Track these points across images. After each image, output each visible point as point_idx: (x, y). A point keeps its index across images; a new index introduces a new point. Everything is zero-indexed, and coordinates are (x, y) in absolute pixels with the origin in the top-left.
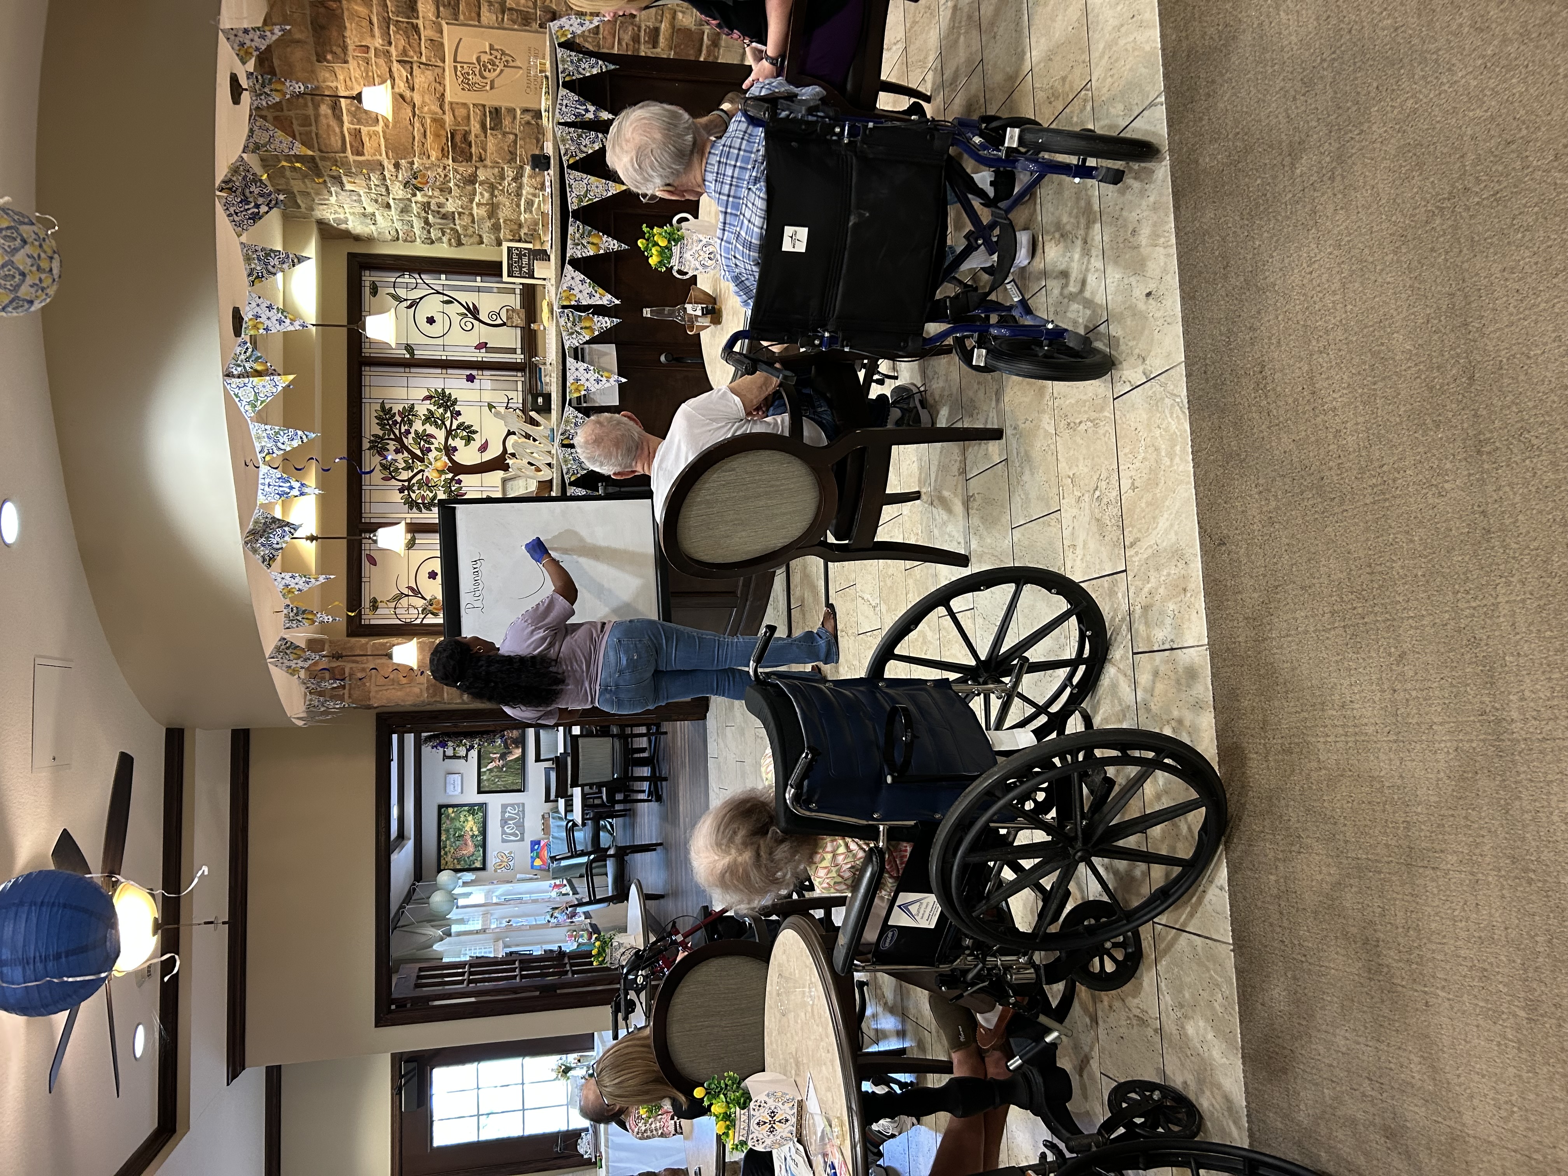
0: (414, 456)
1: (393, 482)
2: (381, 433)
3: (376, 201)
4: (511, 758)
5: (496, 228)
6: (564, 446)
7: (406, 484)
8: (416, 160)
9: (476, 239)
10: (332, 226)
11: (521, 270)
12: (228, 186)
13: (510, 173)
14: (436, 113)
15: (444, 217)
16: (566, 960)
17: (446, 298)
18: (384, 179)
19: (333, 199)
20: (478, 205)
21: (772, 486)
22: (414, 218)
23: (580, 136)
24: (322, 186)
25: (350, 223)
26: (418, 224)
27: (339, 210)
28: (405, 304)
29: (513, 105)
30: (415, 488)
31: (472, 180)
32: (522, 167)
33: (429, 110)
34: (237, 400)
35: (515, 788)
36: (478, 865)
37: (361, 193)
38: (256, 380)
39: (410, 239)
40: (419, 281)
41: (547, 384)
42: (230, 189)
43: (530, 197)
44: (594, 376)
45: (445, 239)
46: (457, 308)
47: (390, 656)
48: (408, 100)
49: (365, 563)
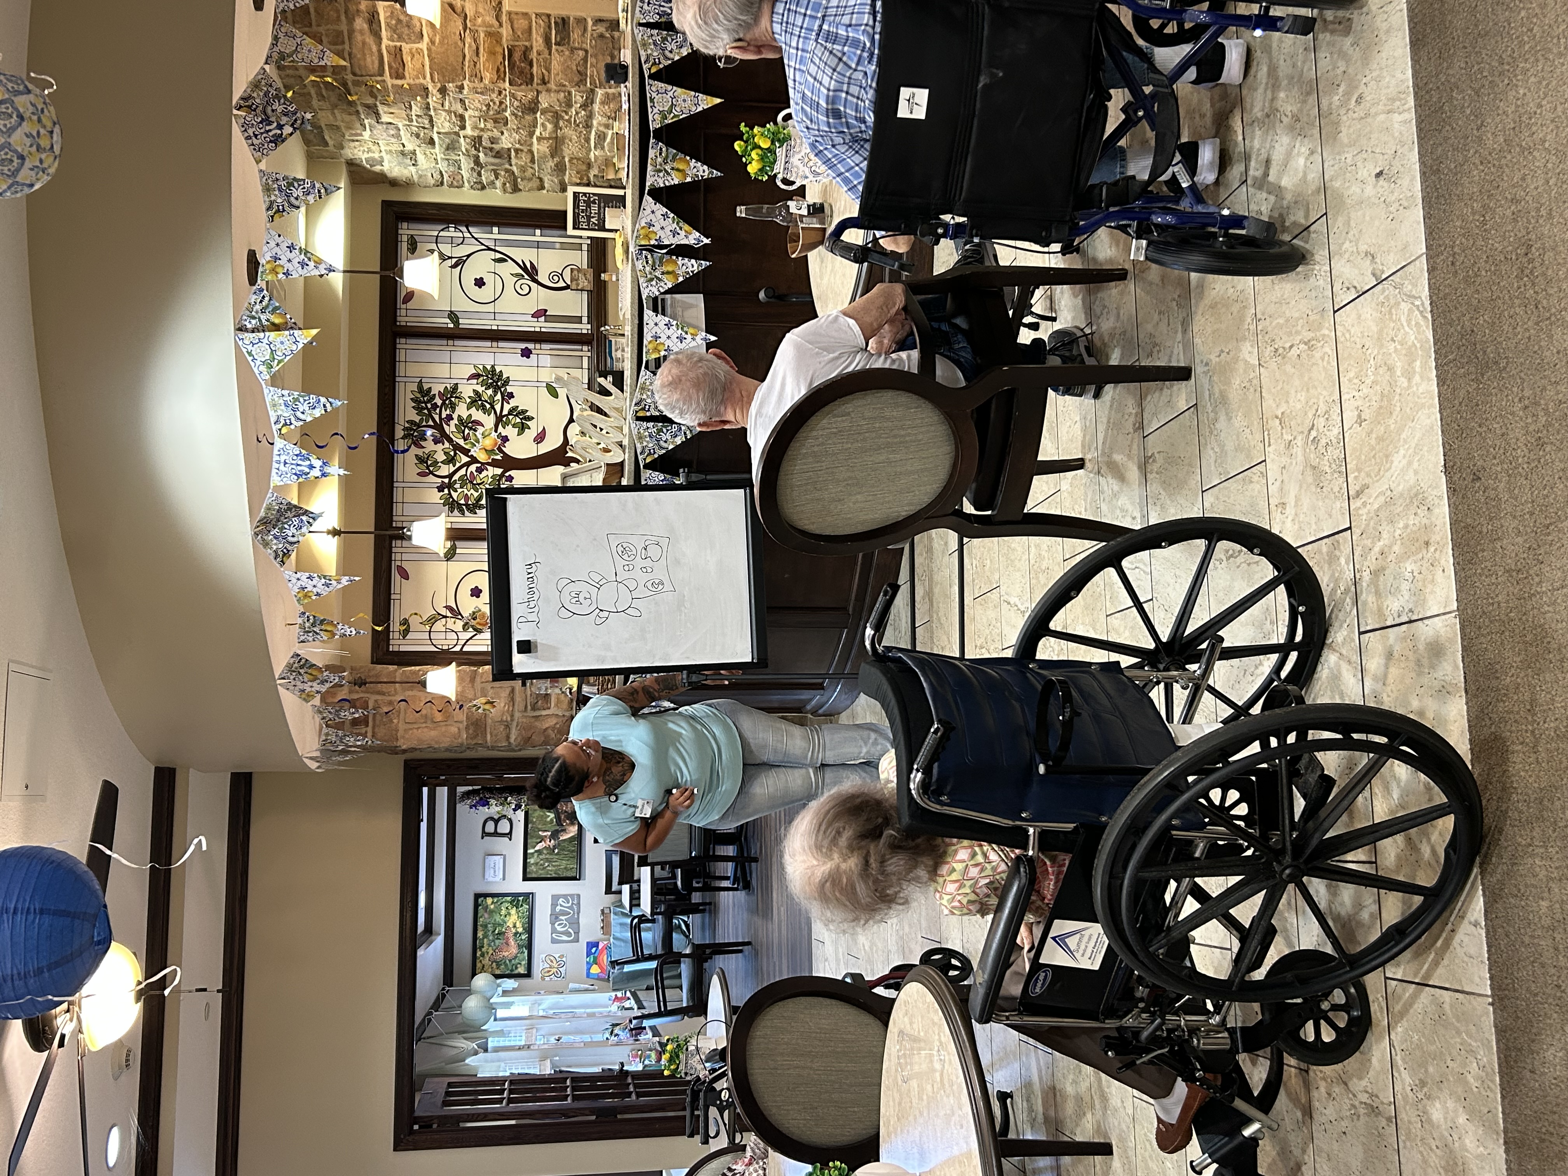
0: (457, 447)
1: (431, 478)
2: (417, 419)
3: (418, 136)
4: (564, 837)
5: (560, 168)
6: (638, 419)
7: (446, 480)
8: (466, 83)
9: (535, 183)
10: (365, 168)
11: (589, 221)
12: (246, 102)
13: (578, 98)
14: (492, 26)
15: (498, 155)
16: (629, 1080)
17: (499, 256)
18: (428, 108)
19: (367, 134)
20: (539, 139)
21: (895, 436)
22: (462, 158)
23: (664, 39)
24: (354, 117)
25: (386, 163)
26: (466, 165)
27: (374, 148)
28: (449, 263)
29: (584, 15)
30: (457, 486)
31: (532, 108)
32: (592, 91)
33: (484, 21)
34: (250, 359)
35: (569, 874)
36: (522, 970)
37: (401, 126)
38: (273, 335)
39: (457, 184)
40: (467, 235)
41: (618, 360)
42: (249, 107)
43: (602, 129)
44: (675, 333)
45: (498, 183)
46: (510, 268)
47: (423, 684)
48: (459, 10)
49: (396, 577)
